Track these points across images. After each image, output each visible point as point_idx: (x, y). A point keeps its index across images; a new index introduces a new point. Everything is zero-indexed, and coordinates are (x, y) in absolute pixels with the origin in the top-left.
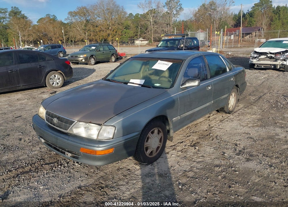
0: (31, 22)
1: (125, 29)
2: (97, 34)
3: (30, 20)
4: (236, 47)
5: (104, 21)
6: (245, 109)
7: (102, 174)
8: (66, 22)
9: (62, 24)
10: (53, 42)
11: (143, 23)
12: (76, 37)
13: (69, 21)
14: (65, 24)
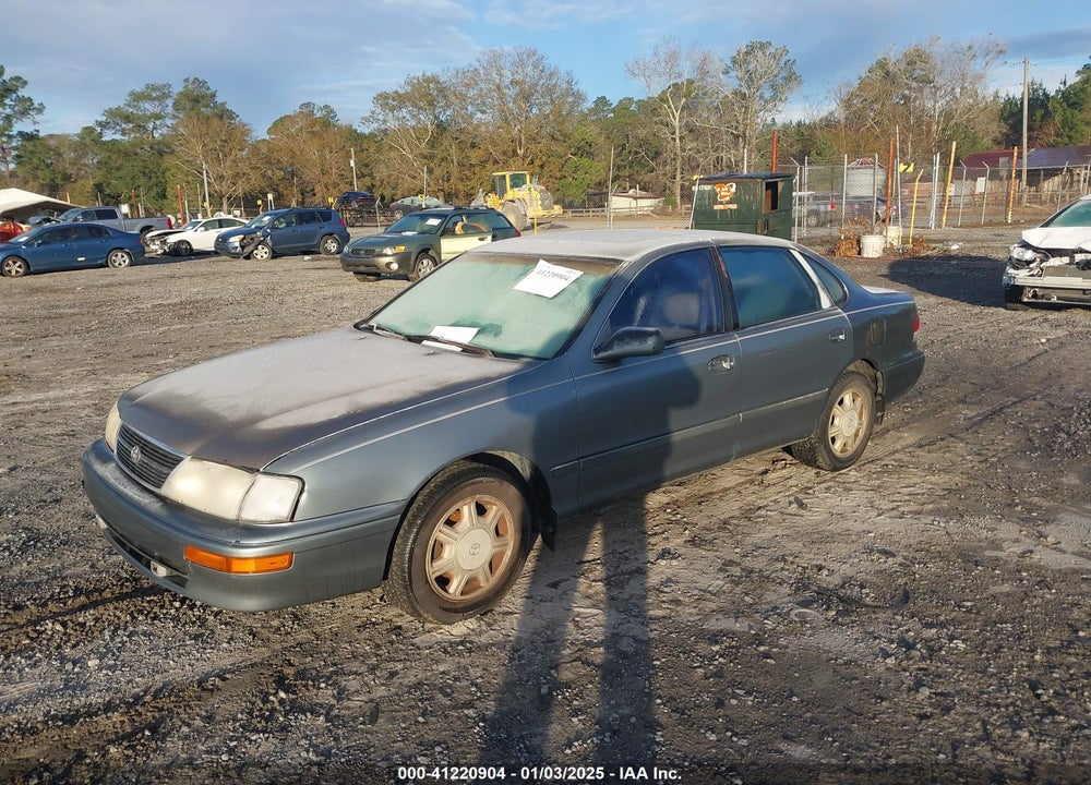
0: (246, 132)
1: (575, 155)
2: (474, 174)
3: (244, 125)
4: (999, 224)
5: (499, 128)
6: (919, 452)
7: (303, 635)
8: (365, 130)
9: (353, 136)
10: (318, 199)
11: (642, 133)
12: (397, 184)
13: (376, 125)
14: (362, 136)
